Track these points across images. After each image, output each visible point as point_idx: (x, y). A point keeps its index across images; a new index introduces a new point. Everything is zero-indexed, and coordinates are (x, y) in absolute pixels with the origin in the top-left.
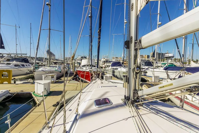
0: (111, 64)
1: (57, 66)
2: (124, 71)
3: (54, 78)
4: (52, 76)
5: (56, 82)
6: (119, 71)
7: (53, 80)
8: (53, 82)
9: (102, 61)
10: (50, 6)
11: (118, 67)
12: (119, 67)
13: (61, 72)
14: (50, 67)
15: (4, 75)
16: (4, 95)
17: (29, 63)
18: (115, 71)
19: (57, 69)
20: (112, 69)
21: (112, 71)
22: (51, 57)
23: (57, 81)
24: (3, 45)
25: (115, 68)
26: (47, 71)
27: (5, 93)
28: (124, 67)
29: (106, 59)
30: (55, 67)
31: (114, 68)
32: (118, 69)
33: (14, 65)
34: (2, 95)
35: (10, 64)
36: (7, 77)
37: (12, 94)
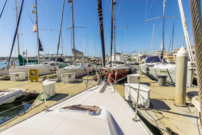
0: (145, 60)
1: (80, 64)
2: (162, 68)
3: (71, 77)
4: (69, 76)
5: (74, 82)
6: (155, 69)
7: (70, 79)
8: (70, 82)
9: (139, 57)
10: (72, 2)
11: (154, 63)
12: (156, 63)
13: (85, 70)
14: (75, 65)
15: (33, 74)
16: (13, 95)
17: (64, 62)
18: (150, 68)
19: (80, 67)
20: (146, 65)
21: (145, 69)
22: (76, 55)
23: (77, 80)
24: (41, 48)
25: (151, 64)
26: (70, 69)
27: (17, 93)
28: (163, 64)
29: (143, 54)
30: (79, 65)
31: (149, 65)
32: (153, 66)
33: (50, 64)
34: (11, 95)
35: (47, 63)
36: (35, 76)
37: (26, 93)
